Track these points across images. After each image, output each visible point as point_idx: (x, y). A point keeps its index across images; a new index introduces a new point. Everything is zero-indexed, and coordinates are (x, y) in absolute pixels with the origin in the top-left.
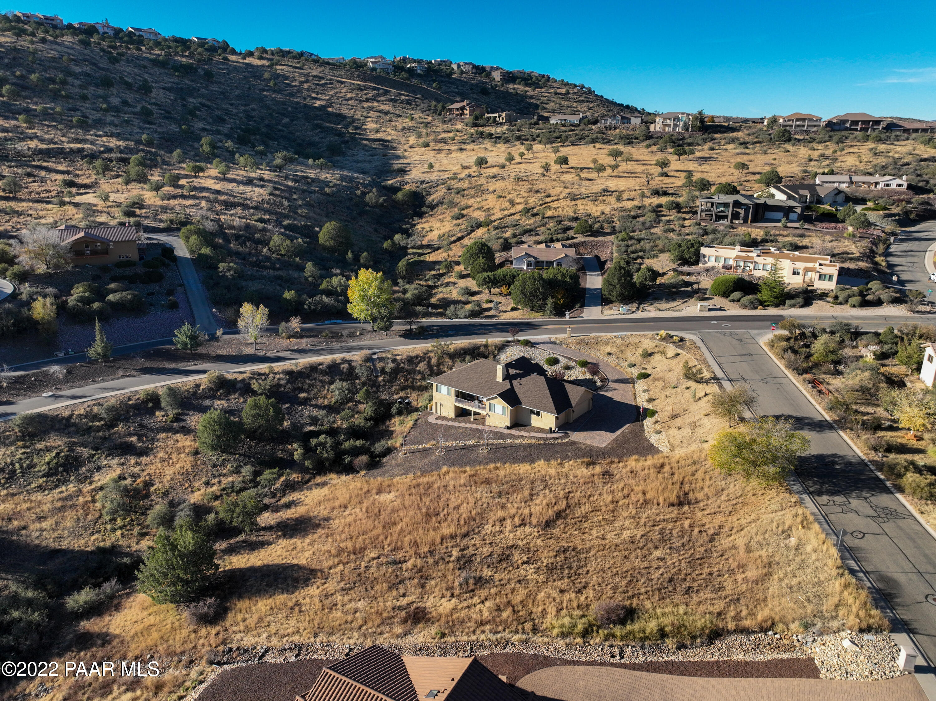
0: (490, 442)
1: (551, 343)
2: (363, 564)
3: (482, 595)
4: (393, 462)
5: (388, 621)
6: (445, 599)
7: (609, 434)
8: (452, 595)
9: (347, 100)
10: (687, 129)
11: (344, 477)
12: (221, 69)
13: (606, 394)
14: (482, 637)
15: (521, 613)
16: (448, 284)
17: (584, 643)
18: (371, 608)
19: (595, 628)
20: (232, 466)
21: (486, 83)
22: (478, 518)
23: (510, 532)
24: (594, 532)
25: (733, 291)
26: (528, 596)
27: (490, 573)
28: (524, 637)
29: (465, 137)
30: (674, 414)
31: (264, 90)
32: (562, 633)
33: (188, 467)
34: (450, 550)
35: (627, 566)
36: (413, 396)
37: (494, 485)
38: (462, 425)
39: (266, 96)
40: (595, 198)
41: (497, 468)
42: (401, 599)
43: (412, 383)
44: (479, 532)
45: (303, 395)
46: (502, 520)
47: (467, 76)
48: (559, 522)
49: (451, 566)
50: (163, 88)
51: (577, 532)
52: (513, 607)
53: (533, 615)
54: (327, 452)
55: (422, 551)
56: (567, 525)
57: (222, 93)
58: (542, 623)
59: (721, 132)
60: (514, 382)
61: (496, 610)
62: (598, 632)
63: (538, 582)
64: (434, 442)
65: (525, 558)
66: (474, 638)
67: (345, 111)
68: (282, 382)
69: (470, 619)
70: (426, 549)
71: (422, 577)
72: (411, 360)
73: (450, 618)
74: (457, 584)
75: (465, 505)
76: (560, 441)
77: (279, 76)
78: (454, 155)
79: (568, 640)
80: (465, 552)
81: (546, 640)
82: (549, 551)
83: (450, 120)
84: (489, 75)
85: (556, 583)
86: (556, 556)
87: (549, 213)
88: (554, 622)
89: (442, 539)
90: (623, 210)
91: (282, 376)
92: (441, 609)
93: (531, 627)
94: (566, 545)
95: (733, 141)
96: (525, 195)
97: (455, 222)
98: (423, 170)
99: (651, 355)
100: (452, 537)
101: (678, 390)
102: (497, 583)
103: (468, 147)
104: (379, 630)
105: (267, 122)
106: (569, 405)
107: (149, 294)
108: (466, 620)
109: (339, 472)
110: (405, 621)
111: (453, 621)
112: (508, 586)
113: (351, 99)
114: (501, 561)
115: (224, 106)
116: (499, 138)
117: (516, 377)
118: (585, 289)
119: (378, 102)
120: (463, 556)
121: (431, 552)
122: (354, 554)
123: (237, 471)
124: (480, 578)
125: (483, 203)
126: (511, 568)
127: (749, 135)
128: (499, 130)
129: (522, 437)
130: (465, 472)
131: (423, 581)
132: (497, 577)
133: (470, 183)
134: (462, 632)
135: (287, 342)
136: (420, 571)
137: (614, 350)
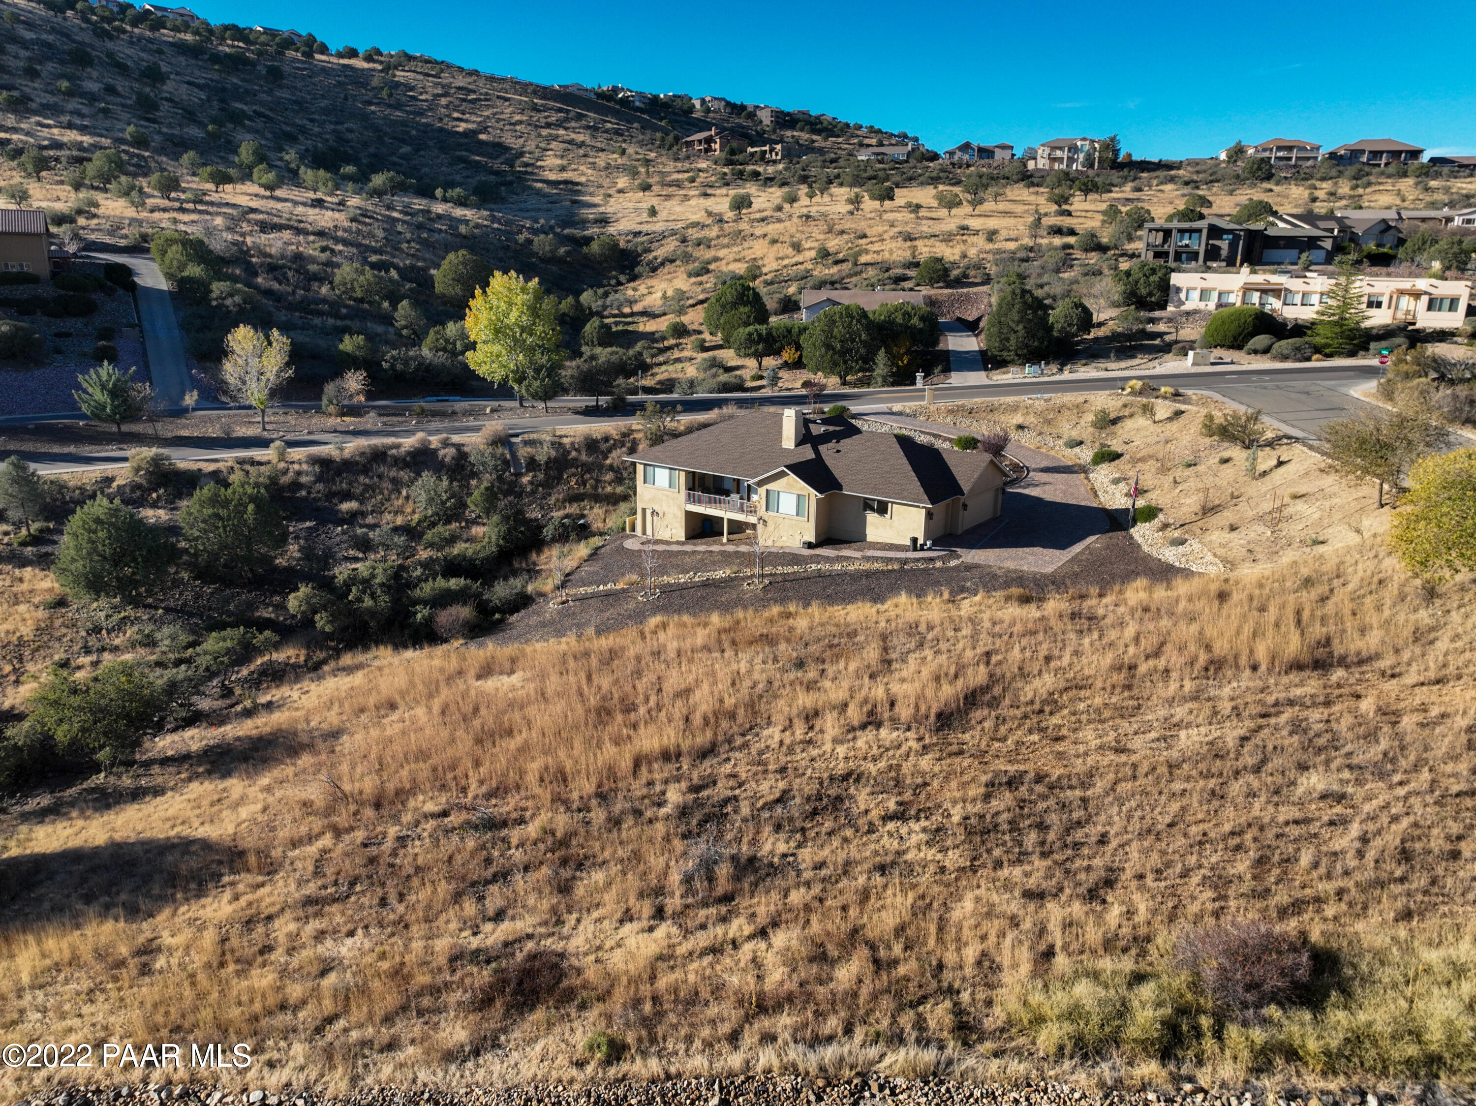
0: (768, 570)
1: (892, 413)
2: (393, 831)
3: (762, 911)
4: (534, 620)
5: (426, 1001)
6: (635, 926)
7: (1057, 552)
8: (659, 914)
9: (514, 124)
10: (1091, 166)
11: (409, 654)
12: (298, 69)
13: (1026, 491)
14: (767, 1057)
15: (902, 970)
16: (678, 360)
17: (1177, 1079)
18: (383, 956)
19: (1205, 1022)
20: (140, 631)
21: (748, 128)
22: (741, 712)
23: (836, 741)
24: (1088, 734)
25: (1252, 335)
26: (921, 909)
27: (782, 848)
28: (929, 1056)
29: (713, 179)
30: (1210, 505)
31: (370, 103)
32: (1079, 1041)
33: (27, 631)
34: (658, 788)
35: (1230, 819)
36: (595, 515)
37: (782, 647)
38: (701, 548)
39: (374, 113)
40: (948, 238)
41: (788, 615)
42: (488, 927)
43: (595, 488)
44: (746, 745)
45: (347, 506)
46: (811, 717)
47: (717, 116)
48: (977, 714)
49: (660, 828)
50: (189, 83)
51: (1035, 737)
52: (873, 947)
53: (947, 976)
54: (373, 596)
55: (575, 795)
56: (1000, 720)
57: (296, 102)
58: (989, 1003)
59: (1149, 171)
60: (822, 448)
61: (812, 960)
62: (1218, 1034)
63: (943, 870)
64: (635, 577)
65: (892, 805)
66: (735, 1060)
67: (509, 140)
68: (304, 479)
69: (718, 990)
70: (589, 788)
71: (564, 862)
72: (591, 445)
73: (645, 990)
74: (675, 878)
75: (705, 686)
76: (939, 564)
77: (398, 85)
78: (693, 202)
79: (1105, 1069)
80: (705, 793)
81: (1017, 1068)
82: (964, 785)
83: (688, 157)
84: (752, 115)
85: (1005, 872)
86: (987, 797)
87: (863, 259)
88: (1037, 998)
89: (637, 764)
90: (999, 252)
91: (305, 467)
92: (617, 960)
93: (948, 1020)
94: (1012, 769)
95: (1172, 180)
96: (822, 237)
97: (693, 280)
98: (639, 220)
99: (1115, 421)
100: (666, 756)
101: (1201, 468)
102: (807, 875)
103: (718, 192)
104: (386, 1034)
105: (372, 150)
106: (954, 488)
107: (58, 335)
108: (705, 994)
109: (399, 645)
110: (483, 1002)
111: (656, 999)
112: (844, 883)
113: (520, 122)
114: (815, 813)
115: (298, 121)
116: (771, 179)
117: (826, 438)
118: (948, 352)
119: (566, 129)
120: (699, 804)
121: (602, 797)
122: (378, 806)
123: (150, 642)
124: (752, 860)
125: (746, 253)
126: (849, 832)
127: (1198, 172)
128: (770, 169)
129: (847, 558)
130: (706, 625)
131: (566, 873)
132: (807, 855)
133: (722, 229)
134: (689, 1039)
135: (334, 421)
136: (564, 843)
137: (1031, 420)
